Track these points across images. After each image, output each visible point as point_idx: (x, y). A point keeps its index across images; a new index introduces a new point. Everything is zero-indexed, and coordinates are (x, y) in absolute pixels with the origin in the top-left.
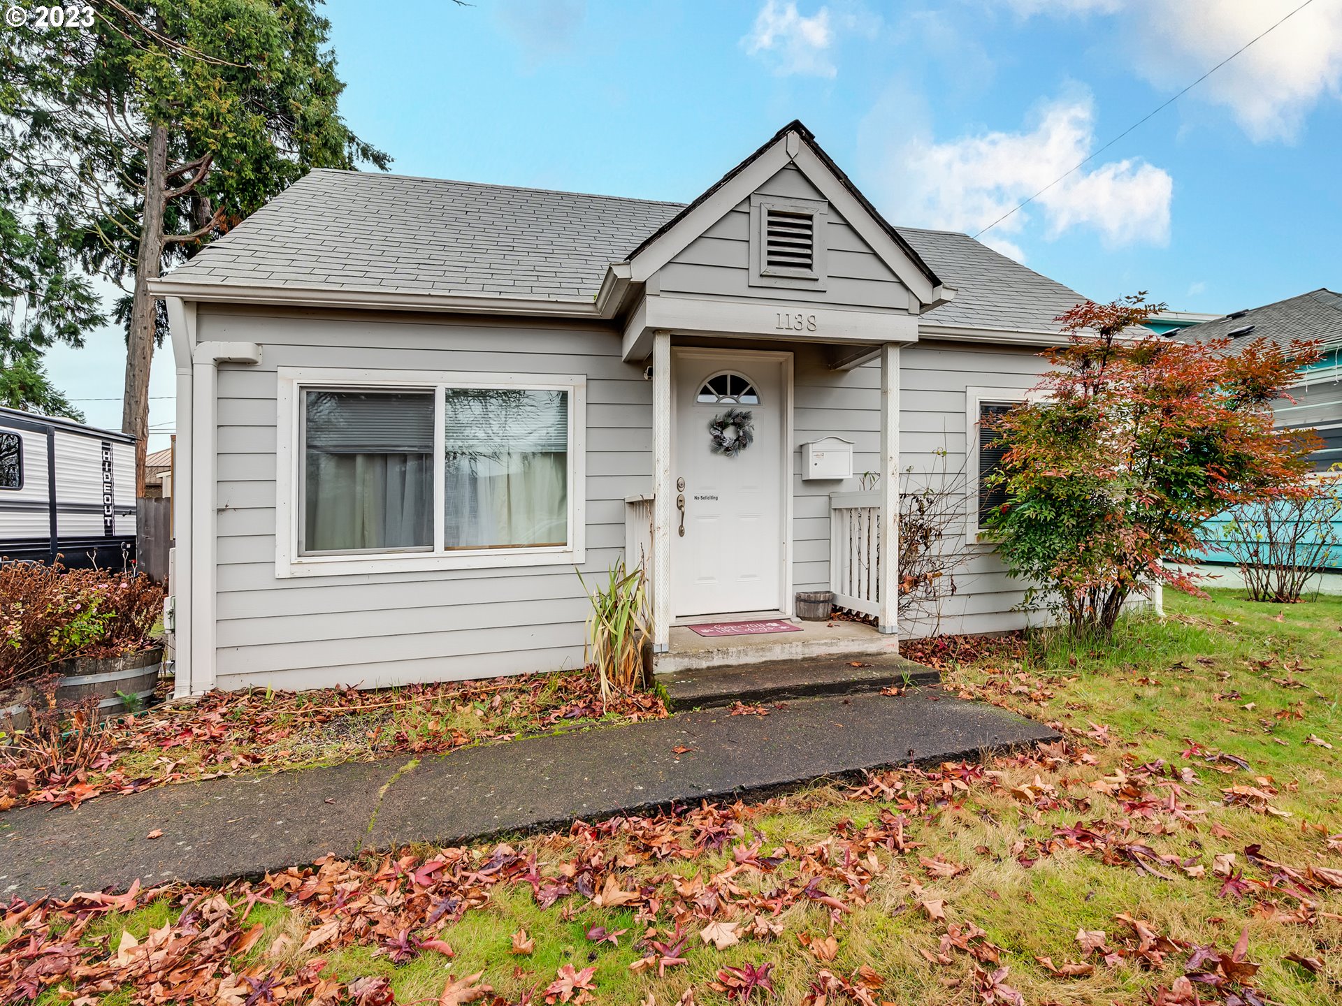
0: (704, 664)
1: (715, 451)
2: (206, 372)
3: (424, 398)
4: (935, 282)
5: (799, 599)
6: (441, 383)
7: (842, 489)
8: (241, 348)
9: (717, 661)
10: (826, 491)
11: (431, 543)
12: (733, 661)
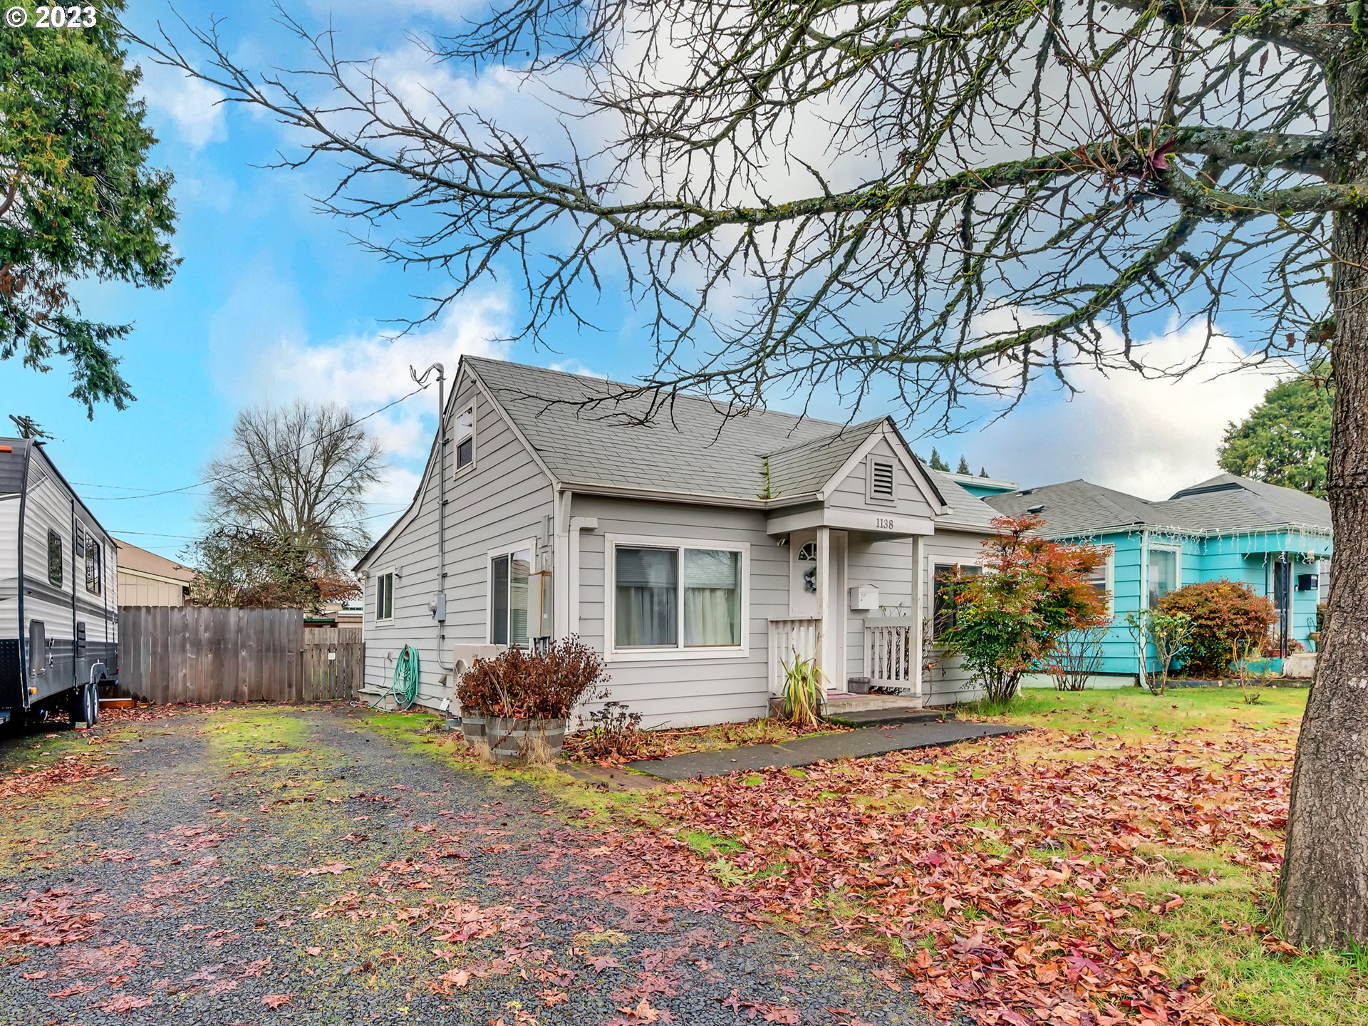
0: (842, 711)
1: (807, 590)
2: (575, 534)
3: (673, 554)
4: (943, 503)
5: (851, 682)
6: (683, 544)
7: (870, 615)
8: (591, 522)
9: (847, 710)
10: (861, 616)
11: (676, 643)
12: (854, 709)
